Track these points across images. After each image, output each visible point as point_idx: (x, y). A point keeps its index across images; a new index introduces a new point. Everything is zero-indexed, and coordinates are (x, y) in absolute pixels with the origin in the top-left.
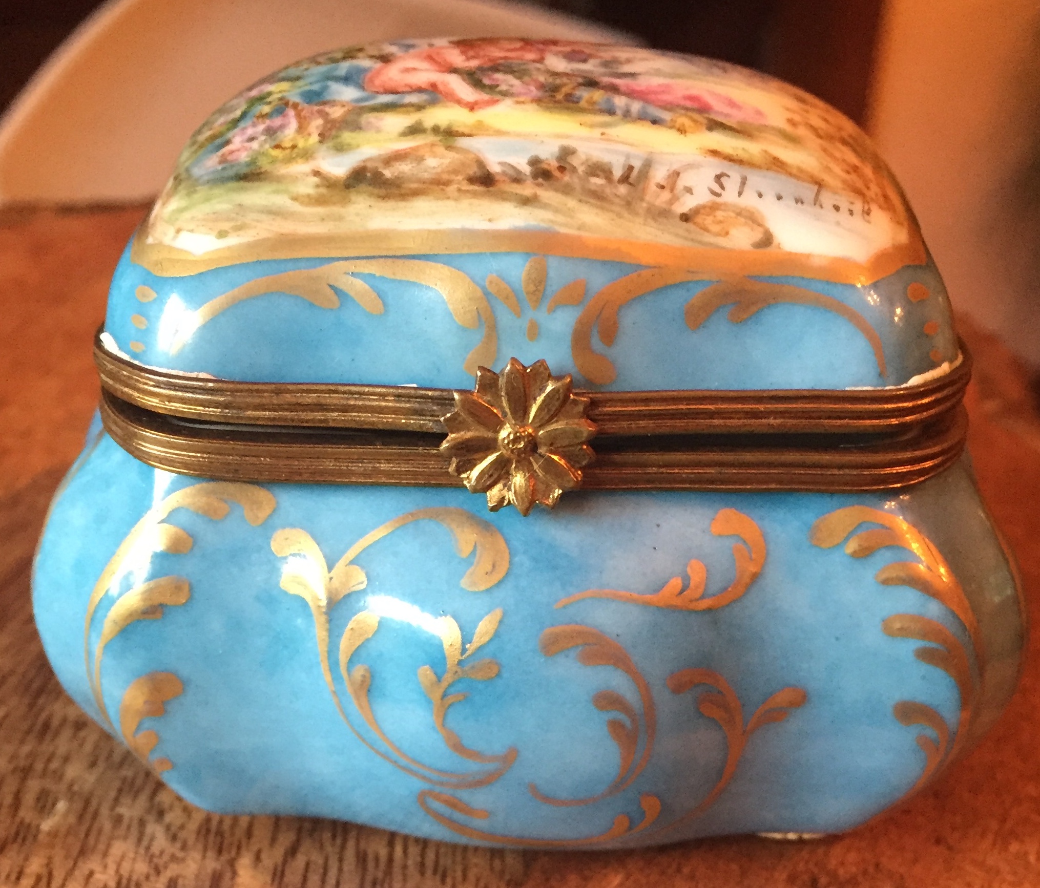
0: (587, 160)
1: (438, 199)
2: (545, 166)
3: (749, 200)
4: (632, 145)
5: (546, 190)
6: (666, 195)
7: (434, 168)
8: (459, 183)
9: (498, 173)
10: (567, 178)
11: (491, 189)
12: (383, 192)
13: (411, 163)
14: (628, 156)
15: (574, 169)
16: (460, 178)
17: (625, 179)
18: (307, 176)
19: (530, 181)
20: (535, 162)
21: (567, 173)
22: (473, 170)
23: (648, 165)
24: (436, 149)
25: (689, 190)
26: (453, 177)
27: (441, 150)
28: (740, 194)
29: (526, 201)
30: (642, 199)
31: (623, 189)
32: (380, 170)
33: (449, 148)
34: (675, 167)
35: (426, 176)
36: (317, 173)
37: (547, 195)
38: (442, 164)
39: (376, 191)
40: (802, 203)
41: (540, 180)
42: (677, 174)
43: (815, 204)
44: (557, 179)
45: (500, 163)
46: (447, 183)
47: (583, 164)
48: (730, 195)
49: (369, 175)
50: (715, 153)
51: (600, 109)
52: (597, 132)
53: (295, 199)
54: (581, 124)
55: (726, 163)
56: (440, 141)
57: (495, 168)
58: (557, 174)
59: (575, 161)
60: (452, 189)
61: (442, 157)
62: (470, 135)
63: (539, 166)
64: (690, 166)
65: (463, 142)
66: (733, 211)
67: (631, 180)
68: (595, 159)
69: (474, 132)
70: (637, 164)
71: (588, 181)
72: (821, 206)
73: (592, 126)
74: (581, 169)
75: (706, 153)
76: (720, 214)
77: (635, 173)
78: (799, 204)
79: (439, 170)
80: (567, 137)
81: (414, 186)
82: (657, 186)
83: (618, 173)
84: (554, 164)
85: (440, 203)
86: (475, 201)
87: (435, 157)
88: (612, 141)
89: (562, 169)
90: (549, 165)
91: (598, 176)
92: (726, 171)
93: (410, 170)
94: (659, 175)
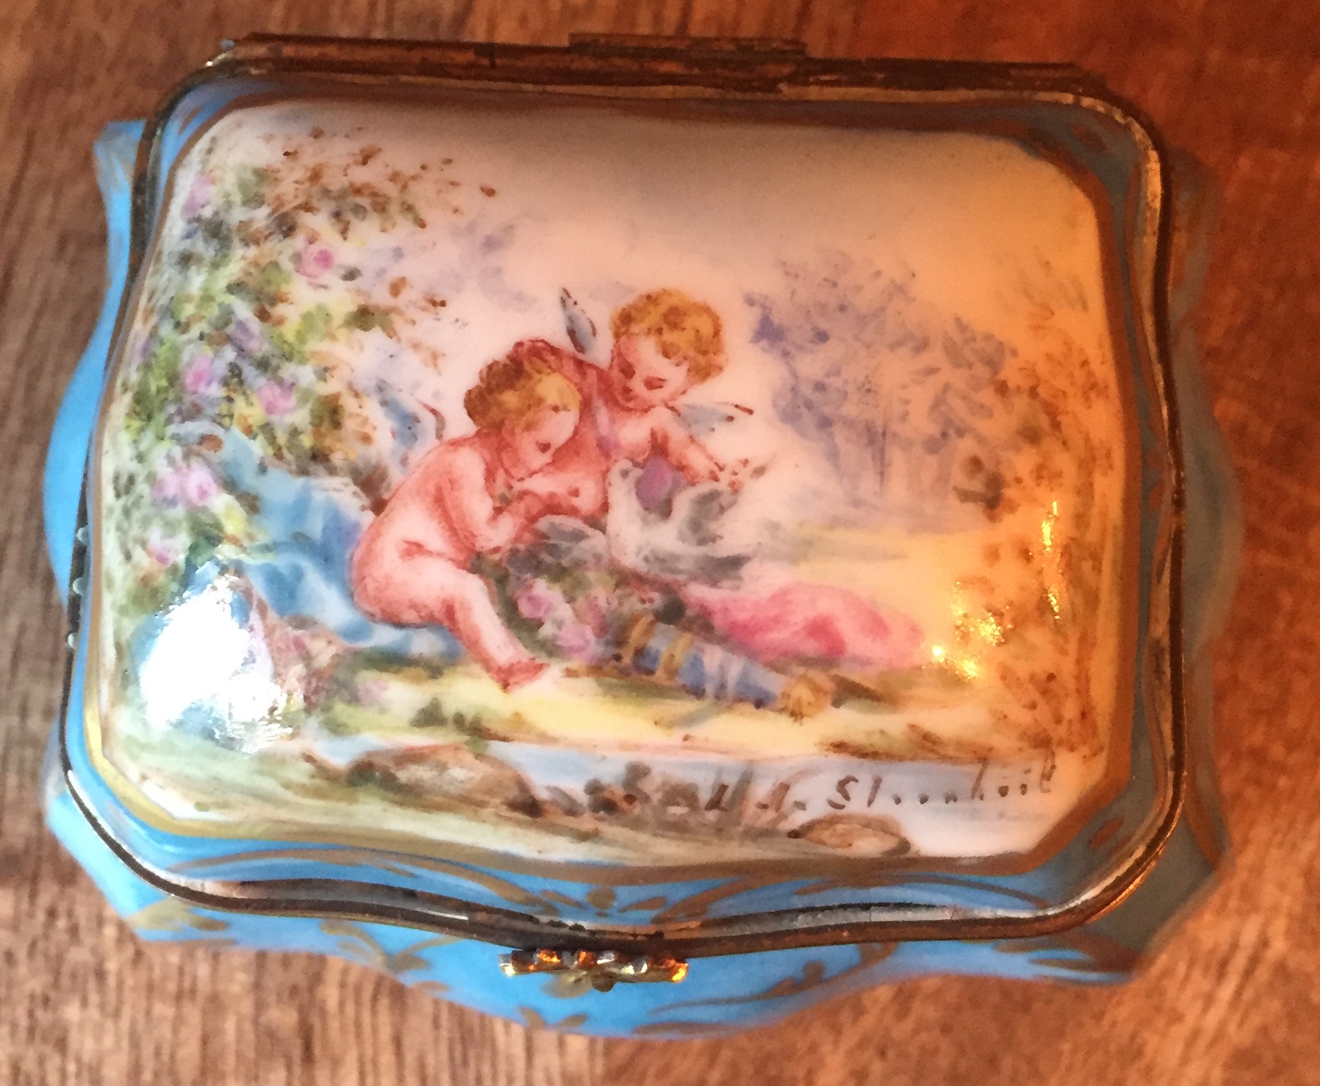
0: (664, 784)
1: (470, 819)
2: (606, 794)
3: (883, 807)
4: (725, 752)
5: (610, 825)
6: (770, 815)
7: (462, 782)
8: (496, 807)
9: (545, 802)
10: (637, 809)
11: (539, 820)
12: (398, 797)
13: (431, 770)
14: (720, 771)
15: (647, 798)
16: (497, 801)
17: (714, 804)
18: (297, 760)
19: (587, 815)
20: (594, 789)
21: (637, 803)
22: (513, 793)
23: (746, 780)
24: (461, 755)
25: (801, 806)
26: (487, 798)
27: (469, 758)
28: (870, 802)
29: (584, 837)
30: (738, 824)
31: (712, 816)
32: (392, 771)
33: (479, 756)
34: (783, 779)
35: (453, 790)
36: (309, 759)
37: (611, 829)
38: (472, 779)
39: (391, 795)
40: (955, 800)
41: (602, 813)
42: (785, 788)
43: (973, 797)
44: (624, 812)
45: (548, 788)
46: (482, 804)
47: (657, 790)
48: (857, 805)
49: (377, 774)
50: (840, 747)
51: (684, 686)
52: (676, 737)
53: (287, 786)
54: (656, 723)
55: (855, 761)
56: (467, 743)
57: (543, 795)
58: (624, 805)
59: (649, 786)
60: (487, 812)
61: (471, 770)
62: (505, 739)
63: (601, 795)
64: (805, 773)
65: (496, 748)
66: (858, 823)
67: (723, 805)
68: (673, 782)
69: (508, 735)
70: (732, 780)
71: (665, 811)
72: (982, 798)
73: (671, 725)
74: (656, 798)
75: (828, 750)
76: (840, 828)
77: (729, 793)
78: (951, 803)
79: (468, 786)
80: (637, 747)
81: (440, 799)
82: (758, 807)
83: (705, 796)
84: (620, 792)
85: (474, 824)
86: (520, 831)
87: (462, 767)
88: (698, 749)
89: (630, 799)
90: (612, 793)
91: (678, 804)
92: (851, 774)
93: (432, 779)
94: (761, 790)
